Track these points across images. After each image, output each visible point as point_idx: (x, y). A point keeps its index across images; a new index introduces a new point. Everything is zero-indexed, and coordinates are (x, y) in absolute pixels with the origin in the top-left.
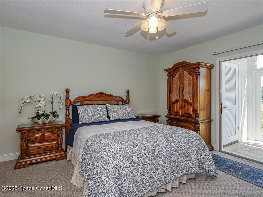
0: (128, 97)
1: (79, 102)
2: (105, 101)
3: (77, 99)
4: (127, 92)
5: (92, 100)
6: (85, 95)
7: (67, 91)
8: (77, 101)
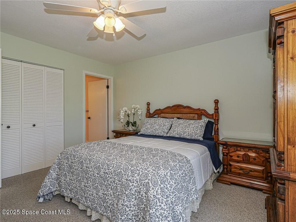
0: (217, 110)
1: (156, 114)
2: (181, 114)
3: (154, 112)
4: (215, 103)
5: (168, 113)
6: (162, 108)
7: (148, 104)
8: (155, 113)
